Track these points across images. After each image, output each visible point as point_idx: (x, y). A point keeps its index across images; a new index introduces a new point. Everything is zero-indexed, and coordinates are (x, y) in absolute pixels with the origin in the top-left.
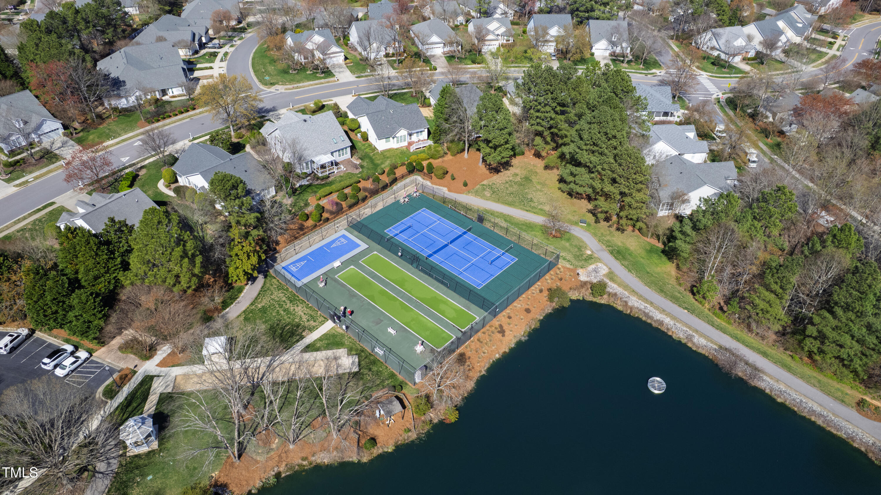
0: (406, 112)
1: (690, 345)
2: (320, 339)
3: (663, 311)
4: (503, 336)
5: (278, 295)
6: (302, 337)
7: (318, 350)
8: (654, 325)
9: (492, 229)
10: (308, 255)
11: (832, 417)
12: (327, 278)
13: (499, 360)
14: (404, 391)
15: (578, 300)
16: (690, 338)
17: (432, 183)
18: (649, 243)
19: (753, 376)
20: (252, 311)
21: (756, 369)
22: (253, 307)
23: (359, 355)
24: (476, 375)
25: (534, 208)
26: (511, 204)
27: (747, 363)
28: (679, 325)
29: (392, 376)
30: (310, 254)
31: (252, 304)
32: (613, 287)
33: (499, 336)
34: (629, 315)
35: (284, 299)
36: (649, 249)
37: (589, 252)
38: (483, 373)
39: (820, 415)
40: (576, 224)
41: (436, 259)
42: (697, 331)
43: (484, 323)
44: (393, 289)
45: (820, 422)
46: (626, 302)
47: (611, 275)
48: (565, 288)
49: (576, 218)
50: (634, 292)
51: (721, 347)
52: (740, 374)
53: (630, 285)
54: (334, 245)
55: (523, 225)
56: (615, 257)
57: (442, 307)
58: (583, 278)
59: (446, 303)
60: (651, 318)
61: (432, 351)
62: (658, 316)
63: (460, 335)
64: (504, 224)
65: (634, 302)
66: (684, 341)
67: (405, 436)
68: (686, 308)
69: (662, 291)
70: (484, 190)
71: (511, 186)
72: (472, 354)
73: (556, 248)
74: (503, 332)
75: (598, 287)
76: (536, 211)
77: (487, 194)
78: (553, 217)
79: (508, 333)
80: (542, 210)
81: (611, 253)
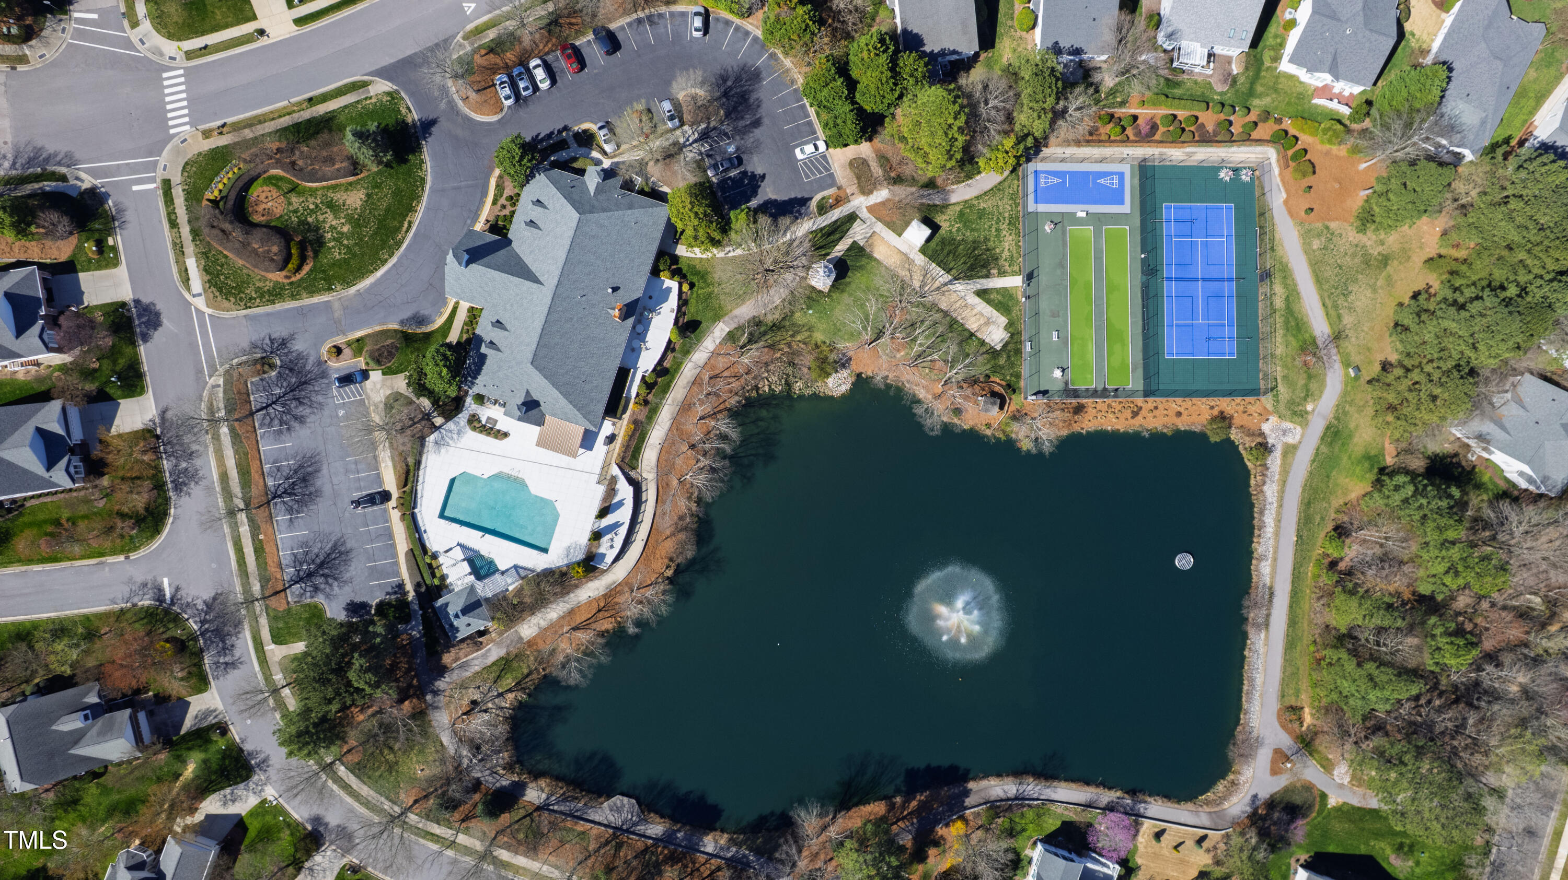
0: (1367, 45)
1: (1254, 562)
2: (997, 291)
3: (1278, 521)
4: (1133, 418)
5: (1006, 206)
6: (987, 276)
7: (989, 302)
8: (1256, 522)
9: (1261, 297)
10: (1068, 172)
11: (1257, 695)
12: (1058, 221)
13: (1106, 432)
14: (1013, 397)
15: (1233, 442)
16: (1262, 558)
17: (1280, 174)
18: (1383, 448)
19: (1258, 626)
20: (971, 207)
21: (1267, 625)
22: (976, 202)
23: (1012, 335)
24: (1076, 428)
25: (1336, 307)
26: (1319, 280)
27: (1268, 615)
28: (1271, 542)
29: (1018, 376)
30: (1073, 174)
31: (977, 198)
32: (1275, 461)
33: (1129, 415)
34: (1250, 495)
35: (1006, 215)
36: (1373, 453)
37: (1309, 407)
38: (1084, 432)
39: (1252, 686)
40: (1347, 364)
41: (1169, 289)
42: (1275, 560)
43: (1132, 394)
44: (1098, 289)
45: (1245, 688)
46: (1264, 483)
47: (1290, 450)
48: (1237, 421)
49: (1356, 359)
50: (1283, 483)
51: (1271, 588)
52: (1252, 615)
53: (1291, 475)
54: (1102, 181)
55: (1296, 319)
56: (1325, 434)
57: (1117, 348)
58: (1266, 427)
59: (1124, 345)
60: (1262, 513)
61: (1066, 383)
62: (1269, 519)
63: (1100, 388)
64: (1279, 303)
65: (1270, 491)
66: (1255, 555)
67: (984, 428)
68: (1299, 537)
69: (1309, 503)
70: (1319, 235)
71: (1354, 255)
72: (1091, 411)
73: (1285, 377)
74: (1135, 414)
75: (1264, 448)
76: (1333, 313)
77: (1316, 244)
78: (1337, 337)
79: (1140, 417)
80: (1339, 317)
81: (1328, 428)
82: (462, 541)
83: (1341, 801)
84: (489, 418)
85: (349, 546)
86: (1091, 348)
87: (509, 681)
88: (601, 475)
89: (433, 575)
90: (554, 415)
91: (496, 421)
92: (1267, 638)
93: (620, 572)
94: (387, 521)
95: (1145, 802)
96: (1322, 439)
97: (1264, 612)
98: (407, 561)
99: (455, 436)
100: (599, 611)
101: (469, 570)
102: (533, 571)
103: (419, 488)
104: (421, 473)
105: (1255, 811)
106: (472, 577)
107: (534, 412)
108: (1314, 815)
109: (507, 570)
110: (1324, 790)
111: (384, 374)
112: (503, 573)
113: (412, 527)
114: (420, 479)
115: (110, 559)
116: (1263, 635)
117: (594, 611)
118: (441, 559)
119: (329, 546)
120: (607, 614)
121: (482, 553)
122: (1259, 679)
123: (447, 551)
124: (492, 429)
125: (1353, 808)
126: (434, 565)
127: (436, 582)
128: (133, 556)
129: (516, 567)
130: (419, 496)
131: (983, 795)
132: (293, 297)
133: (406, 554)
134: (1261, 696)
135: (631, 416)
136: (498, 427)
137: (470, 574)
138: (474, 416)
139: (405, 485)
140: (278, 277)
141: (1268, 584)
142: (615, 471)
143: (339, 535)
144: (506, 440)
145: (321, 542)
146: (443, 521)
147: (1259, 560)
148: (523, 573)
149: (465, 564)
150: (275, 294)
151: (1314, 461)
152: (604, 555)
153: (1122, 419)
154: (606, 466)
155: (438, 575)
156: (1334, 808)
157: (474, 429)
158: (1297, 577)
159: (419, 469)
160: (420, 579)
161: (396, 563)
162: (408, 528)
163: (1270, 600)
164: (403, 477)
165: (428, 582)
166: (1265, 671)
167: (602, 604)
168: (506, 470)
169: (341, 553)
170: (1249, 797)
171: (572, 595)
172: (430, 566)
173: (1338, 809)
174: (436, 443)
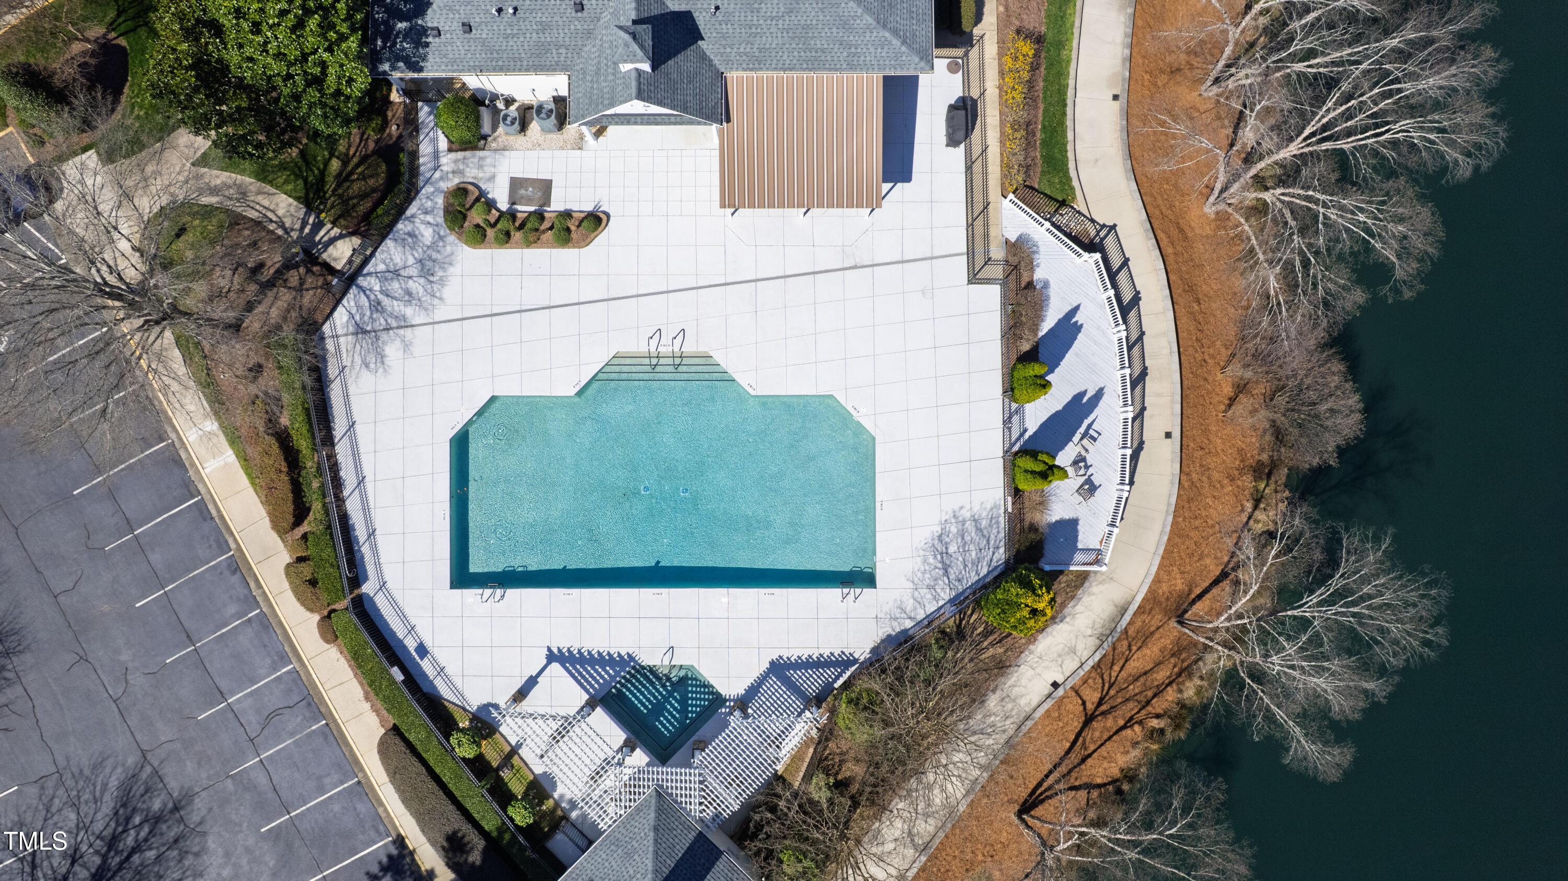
82: (565, 641)
84: (516, 184)
85: (174, 785)
88: (971, 253)
89: (503, 796)
90: (756, 62)
91: (546, 186)
94: (284, 659)
98: (394, 774)
99: (416, 286)
100: (1089, 720)
101: (618, 736)
102: (845, 662)
103: (353, 506)
104: (342, 450)
106: (640, 758)
107: (687, 68)
109: (753, 691)
111: (109, 157)
112: (742, 704)
113: (371, 649)
114: (347, 474)
117: (1077, 725)
118: (510, 729)
119: (107, 807)
120: (1111, 723)
121: (647, 659)
123: (521, 695)
124: (540, 216)
126: (494, 759)
127: (520, 816)
129: (779, 669)
130: (360, 533)
133: (383, 749)
135: (1004, 22)
136: (557, 204)
137: (629, 746)
138: (461, 191)
139: (301, 513)
143: (132, 760)
144: (602, 239)
145: (76, 807)
146: (471, 595)
148: (812, 682)
149: (600, 717)
152: (1070, 527)
155: (517, 788)
157: (479, 236)
159: (329, 441)
160: (457, 823)
161: (364, 789)
162: (357, 659)
164: (283, 484)
165: (490, 824)
167: (1092, 697)
168: (637, 344)
169: (156, 820)
171: (992, 701)
172: (479, 766)
174: (360, 331)
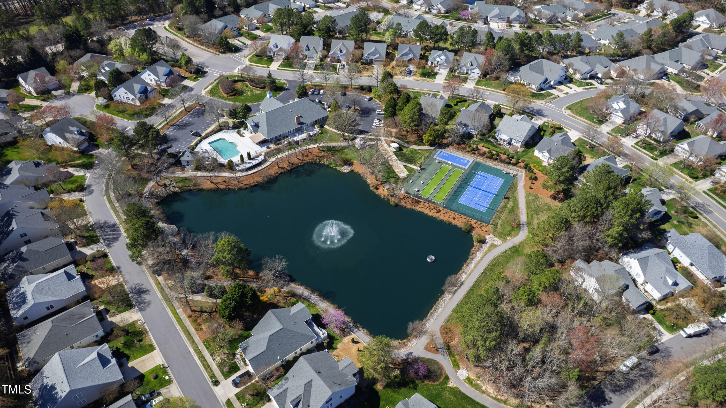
0: (562, 149)
1: (460, 271)
2: (410, 167)
3: (478, 264)
5: (427, 154)
6: (410, 164)
7: (405, 168)
8: (468, 261)
9: (504, 203)
10: (452, 155)
11: (436, 315)
12: (441, 162)
13: (424, 213)
15: (472, 235)
17: (525, 178)
19: (450, 292)
20: (416, 150)
21: (454, 293)
23: (408, 177)
24: (414, 208)
25: (532, 215)
26: (528, 207)
27: (457, 290)
28: (471, 269)
31: (419, 150)
32: (485, 247)
33: (435, 212)
35: (426, 156)
37: (508, 238)
38: (416, 210)
39: (435, 311)
40: (530, 233)
41: (470, 188)
42: (470, 275)
43: (440, 205)
45: (431, 311)
46: (478, 251)
47: (493, 246)
48: (476, 231)
50: (486, 253)
51: (463, 282)
53: (491, 253)
54: (461, 160)
55: (514, 213)
57: (442, 193)
58: (487, 236)
59: (444, 193)
60: (472, 259)
61: (418, 194)
62: (474, 262)
63: (429, 199)
64: (509, 206)
65: (479, 254)
68: (485, 272)
69: (494, 265)
70: (533, 196)
71: (545, 206)
72: (421, 205)
73: (501, 225)
74: (438, 212)
75: (483, 241)
76: (530, 217)
77: (531, 198)
78: (529, 224)
79: (439, 214)
80: (532, 219)
81: (514, 247)
83: (455, 386)
84: (243, 133)
85: (179, 140)
86: (433, 190)
87: (180, 185)
88: (258, 152)
90: (260, 132)
92: (452, 297)
93: (239, 175)
94: (194, 139)
95: (358, 329)
96: (510, 249)
97: (455, 289)
99: (231, 132)
102: (216, 161)
103: (210, 137)
104: (214, 135)
105: (408, 359)
107: (256, 128)
108: (437, 383)
110: (449, 375)
115: (124, 120)
116: (450, 296)
117: (222, 181)
120: (224, 184)
122: (440, 310)
124: (241, 134)
125: (460, 391)
128: (130, 121)
130: (208, 138)
131: (294, 289)
132: (225, 100)
134: (437, 316)
135: (279, 147)
136: (243, 135)
140: (226, 95)
141: (463, 280)
142: (263, 154)
143: (180, 137)
146: (207, 144)
147: (463, 272)
148: (214, 161)
150: (222, 98)
151: (503, 253)
153: (432, 212)
154: (263, 152)
156: (450, 387)
157: (237, 133)
158: (477, 284)
163: (460, 286)
164: (209, 134)
166: (444, 308)
169: (175, 140)
170: (408, 352)
173: (452, 389)
174: (225, 132)
